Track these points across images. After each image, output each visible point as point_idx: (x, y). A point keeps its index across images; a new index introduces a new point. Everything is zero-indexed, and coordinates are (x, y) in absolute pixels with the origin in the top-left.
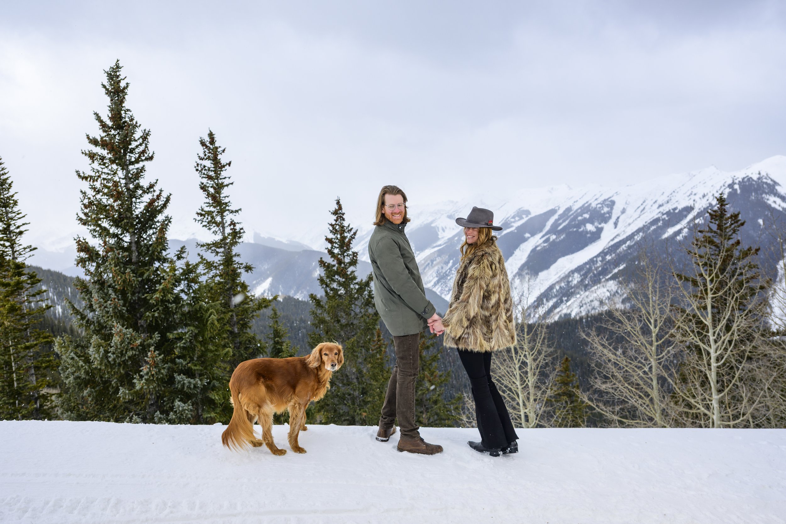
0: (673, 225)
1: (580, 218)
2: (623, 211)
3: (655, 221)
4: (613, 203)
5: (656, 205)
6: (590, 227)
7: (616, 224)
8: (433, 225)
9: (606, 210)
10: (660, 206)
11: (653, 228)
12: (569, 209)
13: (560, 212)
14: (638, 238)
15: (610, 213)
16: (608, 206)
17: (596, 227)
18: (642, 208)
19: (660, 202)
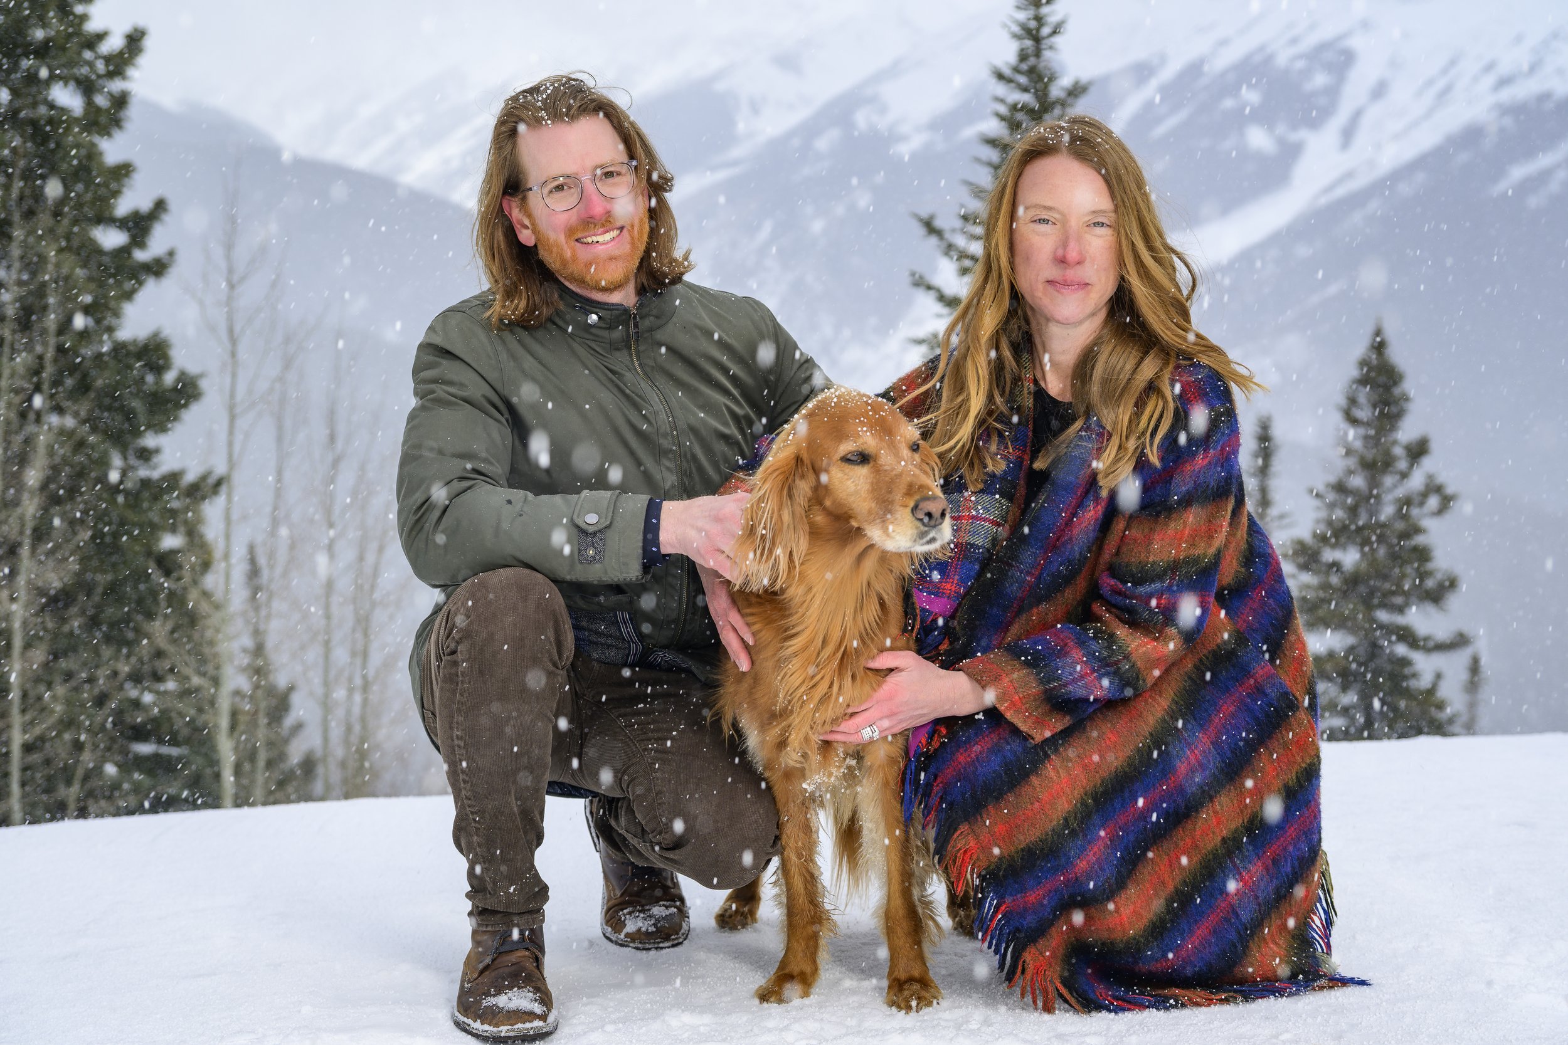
0: (1530, 153)
1: (1228, 103)
2: (1379, 91)
3: (1471, 135)
4: (1347, 58)
5: (1489, 80)
6: (1258, 139)
7: (1348, 135)
8: (720, 87)
9: (1320, 80)
10: (1504, 82)
11: (1463, 157)
12: (1194, 69)
13: (1167, 73)
14: (1404, 189)
15: (1333, 93)
16: (1329, 67)
17: (1282, 142)
18: (1441, 84)
19: (1505, 67)
